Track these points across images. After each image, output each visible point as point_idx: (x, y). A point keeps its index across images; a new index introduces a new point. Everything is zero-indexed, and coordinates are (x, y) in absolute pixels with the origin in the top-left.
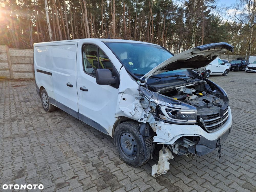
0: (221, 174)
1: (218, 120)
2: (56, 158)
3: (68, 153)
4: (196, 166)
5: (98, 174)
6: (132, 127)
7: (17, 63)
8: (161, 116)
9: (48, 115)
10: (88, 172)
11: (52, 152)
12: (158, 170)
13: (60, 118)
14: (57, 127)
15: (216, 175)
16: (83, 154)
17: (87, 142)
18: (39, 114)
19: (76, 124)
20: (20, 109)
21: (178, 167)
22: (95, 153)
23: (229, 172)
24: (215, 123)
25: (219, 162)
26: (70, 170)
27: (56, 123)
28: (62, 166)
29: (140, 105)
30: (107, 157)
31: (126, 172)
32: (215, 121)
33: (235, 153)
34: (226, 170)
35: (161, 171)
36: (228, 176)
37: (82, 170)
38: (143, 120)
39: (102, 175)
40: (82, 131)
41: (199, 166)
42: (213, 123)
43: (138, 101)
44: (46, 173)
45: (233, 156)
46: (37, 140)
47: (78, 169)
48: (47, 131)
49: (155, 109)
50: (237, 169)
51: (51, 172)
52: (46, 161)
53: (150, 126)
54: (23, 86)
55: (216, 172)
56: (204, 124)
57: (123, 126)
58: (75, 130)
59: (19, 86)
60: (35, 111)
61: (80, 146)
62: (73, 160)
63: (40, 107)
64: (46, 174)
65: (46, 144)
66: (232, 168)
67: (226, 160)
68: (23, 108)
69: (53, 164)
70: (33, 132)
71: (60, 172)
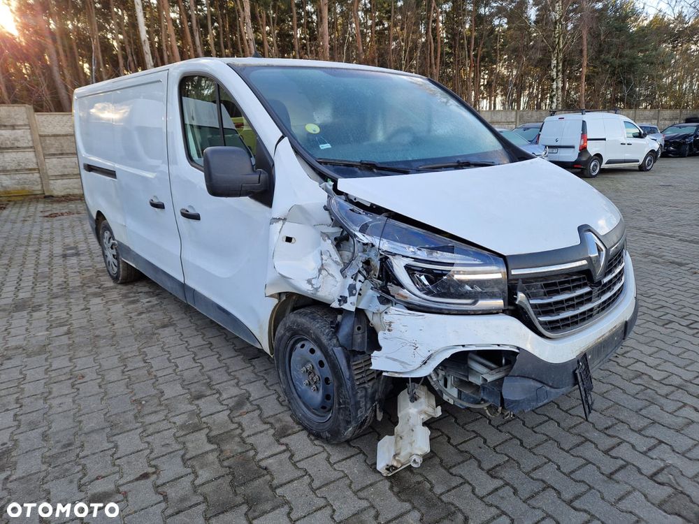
0: (594, 464)
1: (582, 299)
2: (108, 415)
3: (146, 402)
4: (520, 440)
5: (217, 465)
6: (318, 325)
7: (60, 152)
8: (392, 288)
9: (117, 292)
10: (190, 459)
11: (102, 399)
12: (395, 456)
13: (148, 300)
14: (133, 327)
15: (579, 468)
16: (189, 406)
17: (208, 368)
18: (93, 290)
19: (191, 316)
20: (46, 277)
21: (465, 442)
22: (224, 403)
23: (622, 459)
24: (573, 307)
25: (594, 426)
26: (140, 453)
27: (136, 313)
28: (120, 440)
29: (336, 256)
30: (258, 412)
31: (303, 460)
32: (571, 303)
33: (647, 398)
34: (613, 453)
35: (403, 457)
36: (616, 471)
37: (173, 452)
38: (346, 302)
39: (230, 468)
40: (202, 338)
41: (530, 440)
42: (563, 309)
43: (329, 245)
44: (68, 463)
45: (640, 407)
46: (70, 364)
47: (164, 449)
48: (104, 338)
49: (378, 268)
50: (650, 450)
51: (84, 457)
52: (76, 426)
53: (369, 322)
54: (73, 214)
55: (581, 457)
56: (531, 312)
57: (293, 323)
58: (182, 335)
59: (62, 214)
60: (85, 281)
61: (184, 381)
62: (155, 423)
63: (103, 271)
64: (66, 466)
65: (91, 375)
66: (633, 446)
67: (617, 419)
68: (54, 275)
69: (95, 436)
70: (65, 340)
71: (109, 458)
